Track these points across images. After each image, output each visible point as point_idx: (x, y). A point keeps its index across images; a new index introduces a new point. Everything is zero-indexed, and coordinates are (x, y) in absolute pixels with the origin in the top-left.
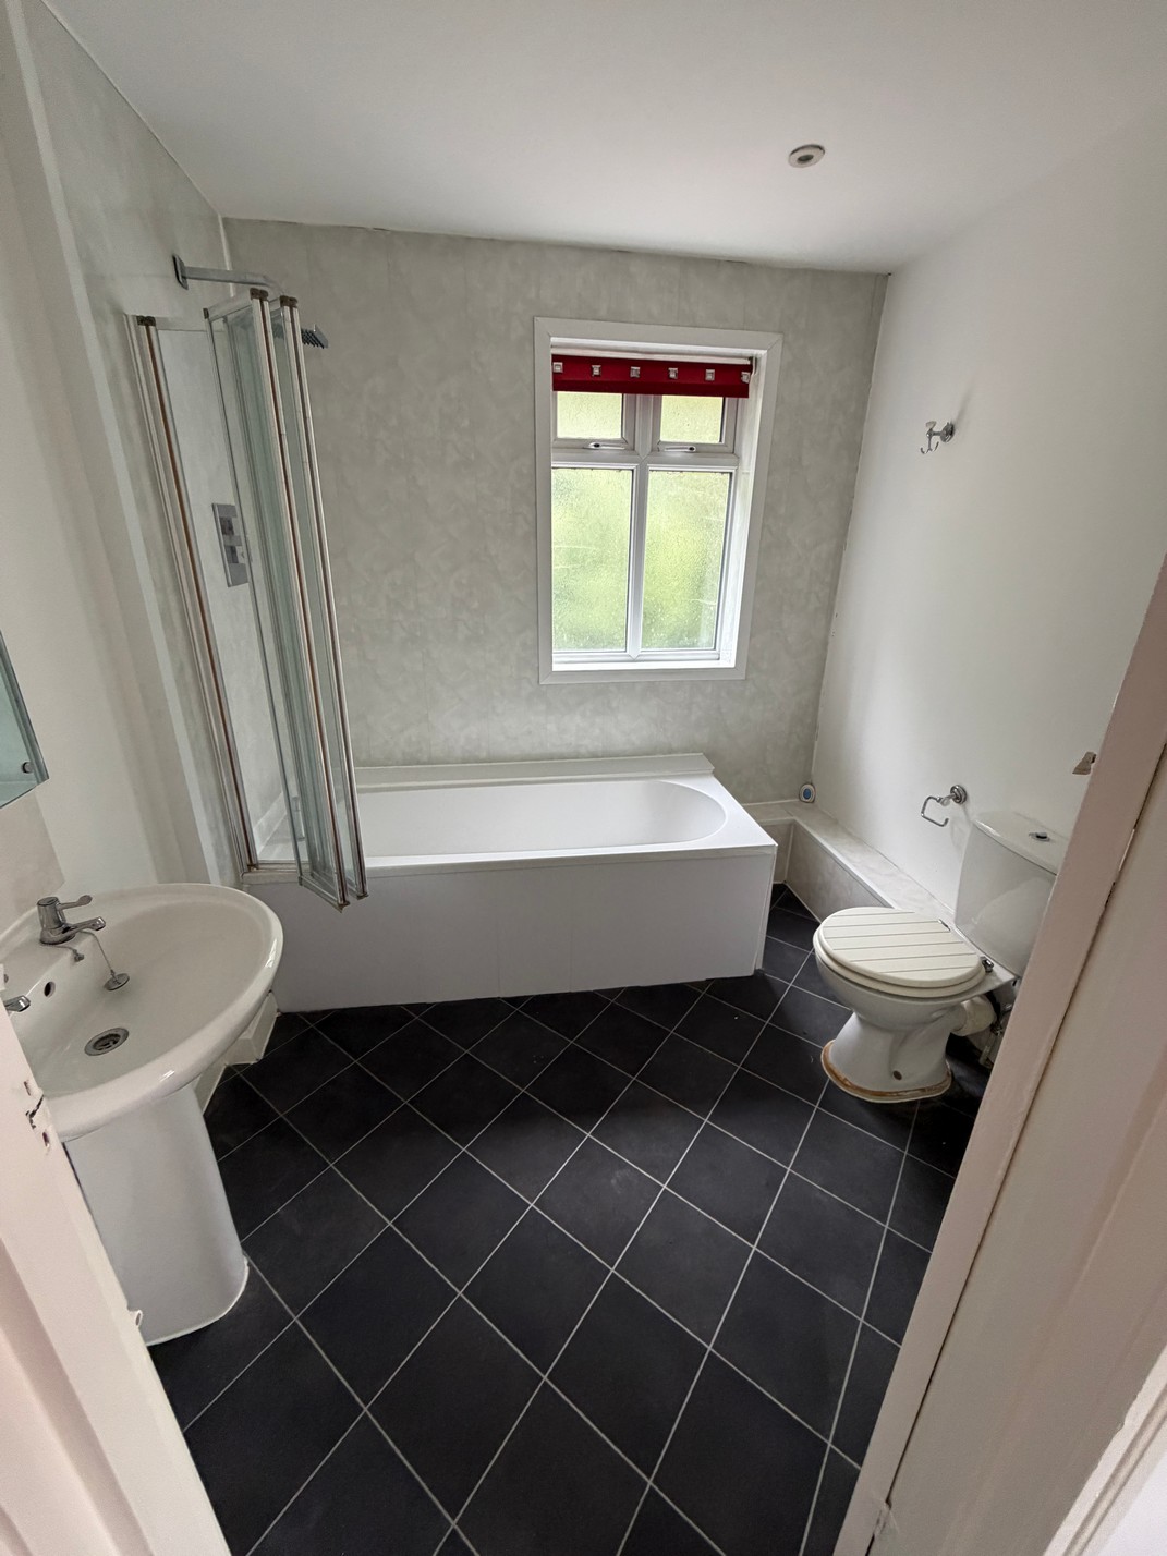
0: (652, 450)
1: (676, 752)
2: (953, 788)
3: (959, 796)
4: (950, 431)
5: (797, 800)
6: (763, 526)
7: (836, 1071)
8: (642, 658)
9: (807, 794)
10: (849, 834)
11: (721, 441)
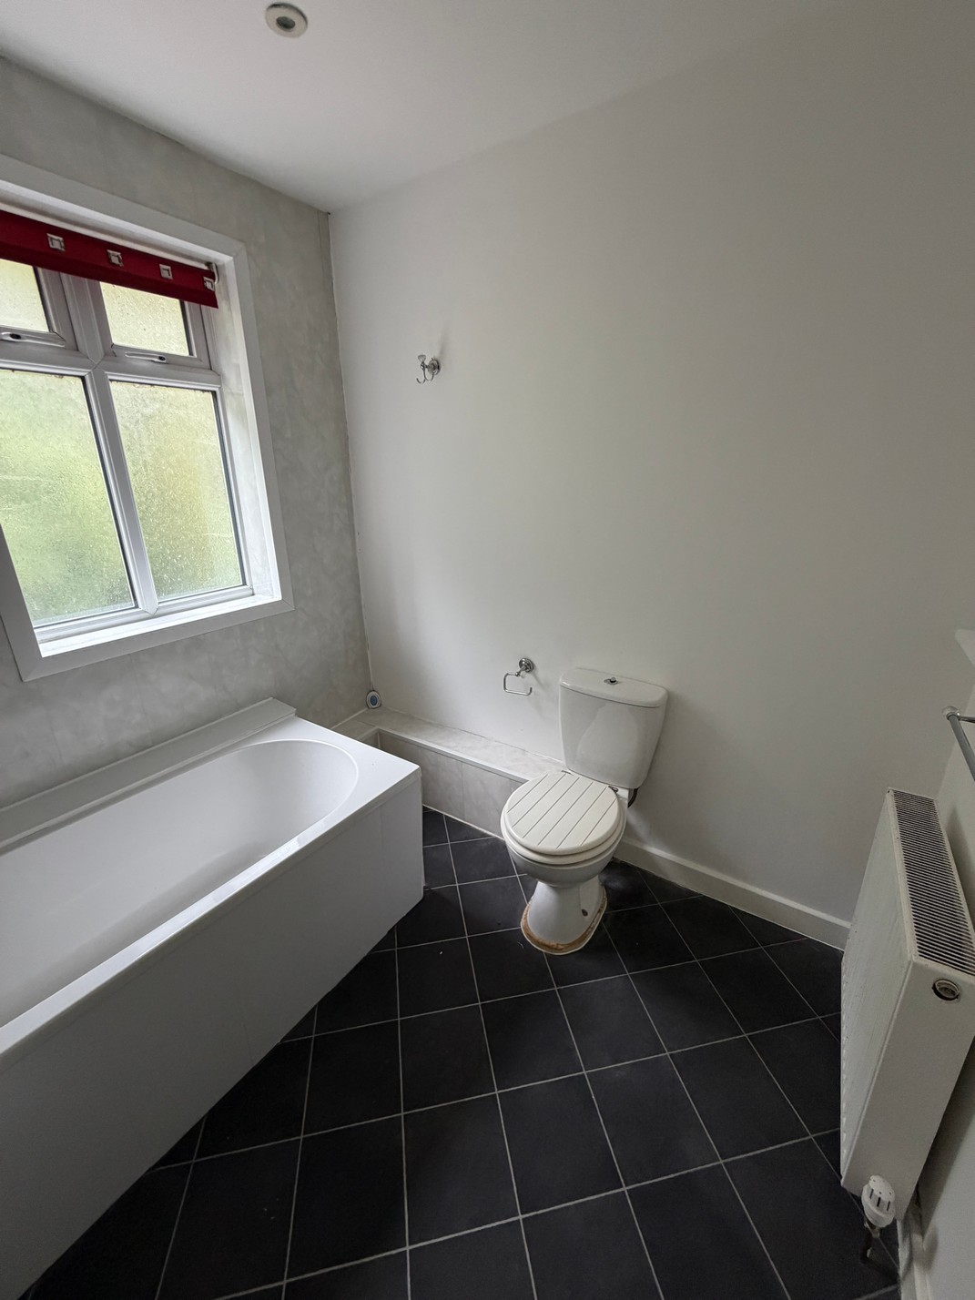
0: (106, 354)
1: (242, 707)
2: (521, 662)
3: (528, 666)
4: (435, 367)
5: (365, 709)
6: (275, 450)
7: (547, 943)
8: (159, 612)
9: (374, 701)
10: (430, 724)
11: (191, 353)
